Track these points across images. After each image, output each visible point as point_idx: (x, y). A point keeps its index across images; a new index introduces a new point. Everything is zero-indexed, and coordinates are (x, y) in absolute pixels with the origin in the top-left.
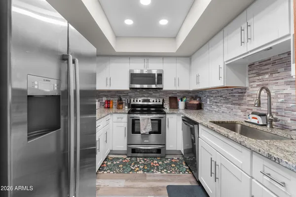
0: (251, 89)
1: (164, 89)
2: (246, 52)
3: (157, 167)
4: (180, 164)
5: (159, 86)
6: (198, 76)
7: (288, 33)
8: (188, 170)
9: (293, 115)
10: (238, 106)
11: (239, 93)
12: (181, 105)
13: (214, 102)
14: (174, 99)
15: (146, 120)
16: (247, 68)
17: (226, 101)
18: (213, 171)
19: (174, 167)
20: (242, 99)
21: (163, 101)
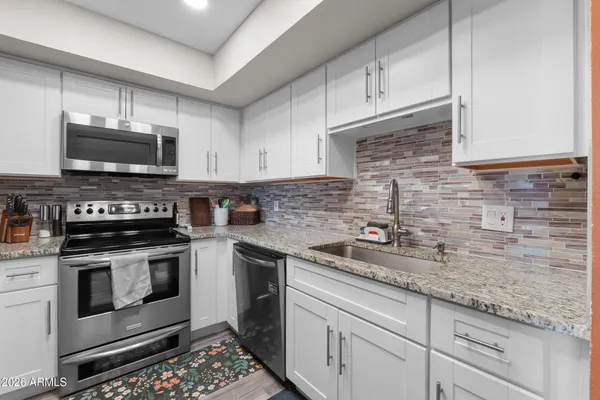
0: (361, 183)
1: (181, 177)
2: (374, 115)
3: (176, 387)
4: (232, 354)
5: (166, 170)
6: (263, 154)
7: (447, 93)
8: (253, 363)
9: (425, 223)
10: (337, 214)
11: (340, 190)
12: (220, 215)
13: (288, 207)
14: (201, 203)
15: (132, 267)
16: (355, 146)
17: (316, 205)
18: (335, 353)
19: (219, 368)
20: (346, 200)
21: (175, 207)
